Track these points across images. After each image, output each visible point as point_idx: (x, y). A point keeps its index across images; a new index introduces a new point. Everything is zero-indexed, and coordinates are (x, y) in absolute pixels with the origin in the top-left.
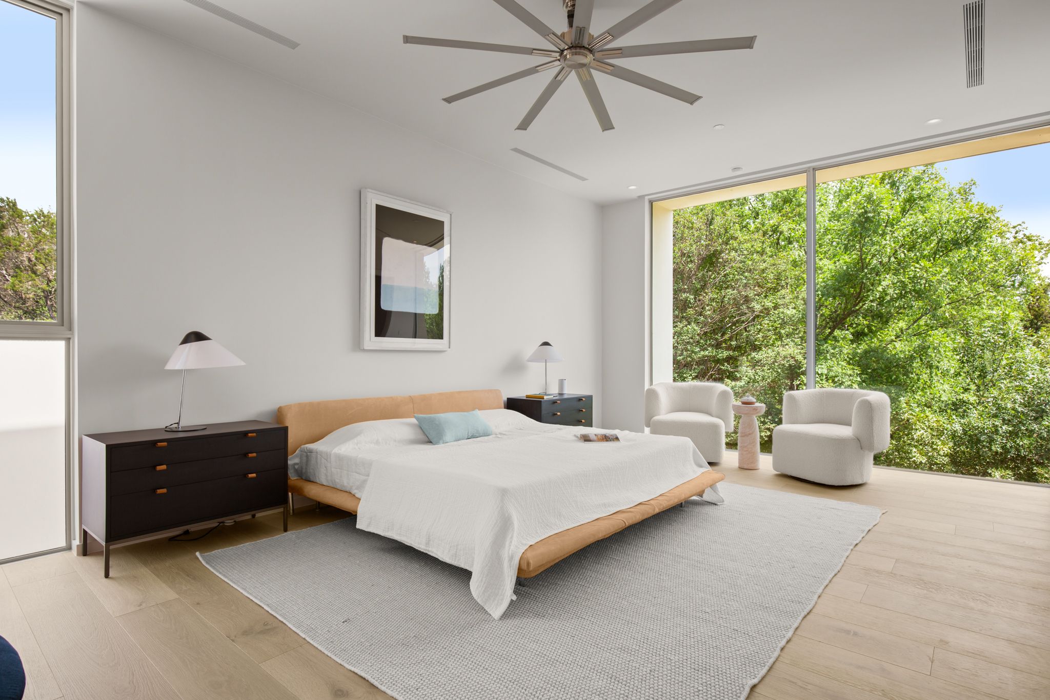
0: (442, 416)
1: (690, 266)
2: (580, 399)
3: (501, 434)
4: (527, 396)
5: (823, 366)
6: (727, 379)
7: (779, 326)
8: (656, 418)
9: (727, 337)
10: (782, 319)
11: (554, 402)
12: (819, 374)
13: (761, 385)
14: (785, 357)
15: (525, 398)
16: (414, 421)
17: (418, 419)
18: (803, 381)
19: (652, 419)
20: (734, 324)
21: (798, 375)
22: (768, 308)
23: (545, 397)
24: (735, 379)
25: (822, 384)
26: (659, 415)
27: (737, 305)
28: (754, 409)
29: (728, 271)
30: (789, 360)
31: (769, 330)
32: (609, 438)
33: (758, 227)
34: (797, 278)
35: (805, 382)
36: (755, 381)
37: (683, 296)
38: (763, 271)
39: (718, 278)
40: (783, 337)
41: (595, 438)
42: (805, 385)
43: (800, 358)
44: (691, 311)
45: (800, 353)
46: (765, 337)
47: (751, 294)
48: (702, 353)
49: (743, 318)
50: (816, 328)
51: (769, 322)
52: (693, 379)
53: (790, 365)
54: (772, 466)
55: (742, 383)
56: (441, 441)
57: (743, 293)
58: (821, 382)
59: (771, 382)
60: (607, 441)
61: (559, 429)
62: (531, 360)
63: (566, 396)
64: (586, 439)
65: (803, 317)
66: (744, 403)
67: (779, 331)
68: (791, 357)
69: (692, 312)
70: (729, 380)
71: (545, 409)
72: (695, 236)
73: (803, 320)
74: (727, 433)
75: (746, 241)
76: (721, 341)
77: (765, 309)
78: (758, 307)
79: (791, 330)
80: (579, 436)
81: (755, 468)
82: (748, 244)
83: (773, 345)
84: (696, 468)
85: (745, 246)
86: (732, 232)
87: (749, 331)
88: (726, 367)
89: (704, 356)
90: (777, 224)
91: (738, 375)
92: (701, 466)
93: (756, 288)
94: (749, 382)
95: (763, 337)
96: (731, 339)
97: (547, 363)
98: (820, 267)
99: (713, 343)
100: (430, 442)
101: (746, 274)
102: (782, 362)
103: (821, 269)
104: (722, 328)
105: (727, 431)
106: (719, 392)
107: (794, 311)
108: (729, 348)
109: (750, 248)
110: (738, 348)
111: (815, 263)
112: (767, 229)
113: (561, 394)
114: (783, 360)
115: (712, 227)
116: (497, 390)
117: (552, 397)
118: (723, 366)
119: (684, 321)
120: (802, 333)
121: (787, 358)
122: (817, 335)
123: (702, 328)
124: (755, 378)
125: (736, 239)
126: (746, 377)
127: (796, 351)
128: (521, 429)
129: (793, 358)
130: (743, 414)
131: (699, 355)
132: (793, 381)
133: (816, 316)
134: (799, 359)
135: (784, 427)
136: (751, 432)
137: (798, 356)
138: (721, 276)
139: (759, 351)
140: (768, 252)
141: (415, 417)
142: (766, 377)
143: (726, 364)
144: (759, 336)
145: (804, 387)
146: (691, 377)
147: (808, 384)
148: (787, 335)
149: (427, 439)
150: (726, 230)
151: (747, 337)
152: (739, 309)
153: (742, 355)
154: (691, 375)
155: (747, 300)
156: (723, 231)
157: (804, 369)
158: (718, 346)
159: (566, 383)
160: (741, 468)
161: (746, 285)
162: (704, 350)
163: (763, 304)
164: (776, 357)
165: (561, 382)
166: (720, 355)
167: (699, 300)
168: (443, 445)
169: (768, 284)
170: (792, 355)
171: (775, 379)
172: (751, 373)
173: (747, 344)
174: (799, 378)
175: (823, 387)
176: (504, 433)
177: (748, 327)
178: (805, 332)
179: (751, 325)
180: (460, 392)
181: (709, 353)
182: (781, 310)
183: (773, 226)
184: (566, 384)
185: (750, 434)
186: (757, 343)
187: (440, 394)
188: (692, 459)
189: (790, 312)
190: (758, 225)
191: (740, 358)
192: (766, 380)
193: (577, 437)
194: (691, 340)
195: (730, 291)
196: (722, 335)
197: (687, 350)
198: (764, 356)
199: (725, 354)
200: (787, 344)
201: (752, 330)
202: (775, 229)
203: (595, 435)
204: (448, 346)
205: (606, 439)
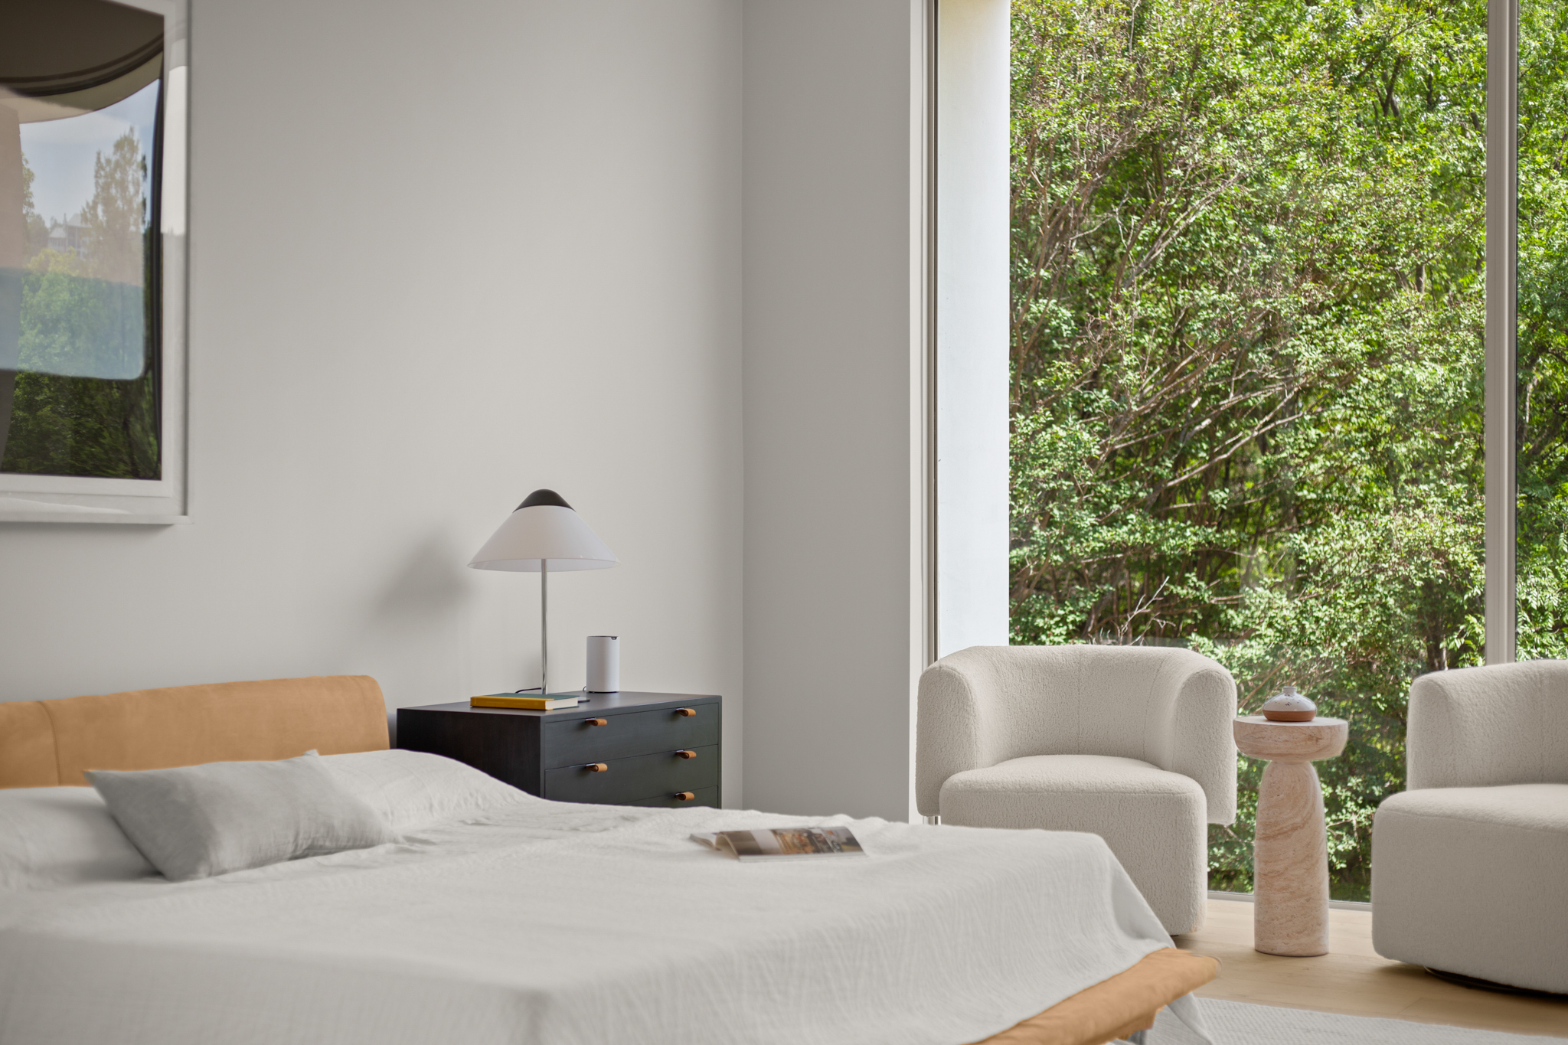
0: (199, 773)
1: (1060, 191)
2: (676, 712)
3: (410, 840)
4: (476, 702)
5: (1544, 581)
6: (1201, 633)
7: (1387, 428)
8: (960, 778)
9: (1194, 469)
10: (1397, 402)
11: (586, 723)
12: (1529, 611)
13: (1325, 654)
14: (1411, 553)
15: (468, 709)
16: (90, 794)
17: (103, 786)
18: (1474, 637)
19: (948, 783)
20: (1222, 420)
21: (1456, 617)
22: (1350, 360)
23: (550, 705)
24: (1225, 634)
25: (1544, 646)
26: (969, 767)
27: (1235, 347)
28: (1310, 738)
29: (1200, 215)
30: (1425, 564)
31: (1348, 444)
32: (825, 842)
33: (1312, 45)
34: (1457, 245)
35: (1482, 640)
36: (1302, 641)
37: (1034, 308)
38: (1332, 218)
39: (1165, 239)
40: (1401, 471)
41: (774, 842)
42: (1482, 650)
43: (1463, 554)
44: (1064, 370)
45: (1467, 537)
46: (1335, 473)
47: (1284, 304)
48: (1106, 533)
49: (1259, 398)
50: (1520, 432)
51: (1349, 412)
52: (1070, 636)
53: (1428, 583)
54: (1369, 942)
55: (1253, 650)
56: (203, 869)
57: (1259, 302)
58: (1537, 639)
59: (1362, 643)
60: (817, 851)
61: (625, 819)
62: (487, 561)
63: (615, 703)
64: (741, 845)
65: (1472, 395)
66: (1273, 716)
67: (1388, 450)
68: (1434, 549)
69: (1070, 375)
70: (1206, 640)
71: (551, 750)
72: (1082, 73)
73: (1472, 405)
74: (1212, 827)
75: (1273, 102)
76: (1172, 488)
77: (1341, 365)
78: (1310, 357)
79: (1430, 444)
80: (713, 840)
81: (1313, 951)
82: (1278, 113)
83: (1366, 504)
84: (1123, 939)
85: (1267, 118)
86: (1215, 65)
87: (1277, 449)
88: (1193, 587)
89: (1112, 548)
90: (1380, 32)
91: (1238, 621)
92: (1140, 934)
93: (1308, 285)
94: (1278, 647)
95: (1328, 471)
96: (1207, 480)
97: (549, 575)
98: (1533, 200)
99: (1141, 494)
100: (154, 872)
101: (1271, 229)
102: (1402, 571)
103: (1538, 207)
104: (1176, 435)
105: (1217, 822)
106: (1184, 679)
107: (1442, 370)
108: (1203, 515)
109: (1284, 127)
110: (1238, 513)
111: (1515, 184)
112: (1346, 54)
113: (596, 694)
114: (1406, 560)
115: (1144, 42)
116: (364, 677)
117: (573, 702)
118: (1183, 582)
119: (1041, 410)
120: (1470, 457)
121: (1419, 553)
122: (1522, 463)
123: (1104, 434)
124: (1303, 629)
125: (1231, 87)
126: (1270, 625)
127: (1450, 531)
128: (477, 823)
129: (1439, 554)
130: (1270, 755)
131: (1093, 544)
132: (1438, 641)
133: (1520, 389)
134: (1459, 559)
135: (1414, 798)
136: (1298, 820)
137: (1458, 549)
138: (1176, 233)
139: (1314, 526)
140: (1349, 146)
141: (91, 780)
142: (1343, 626)
143: (1192, 577)
144: (1313, 467)
145: (1480, 661)
146: (1063, 630)
147: (1489, 650)
148: (1416, 465)
149: (139, 863)
150: (1197, 53)
151: (1269, 472)
152: (1241, 361)
153: (1253, 541)
154: (1063, 620)
155: (1273, 330)
156: (1183, 58)
157: (1477, 591)
158: (1159, 508)
159: (616, 650)
160: (1264, 952)
161: (1266, 273)
162: (1111, 522)
163: (1330, 345)
164: (1379, 549)
165: (598, 649)
166: (1172, 542)
167: (1096, 327)
168: (211, 881)
169: (1350, 270)
170: (1436, 546)
171: (1374, 633)
172: (1286, 608)
173: (1265, 502)
174: (1462, 627)
175: (1545, 656)
176: (420, 836)
177: (1273, 433)
178: (1480, 454)
179: (1285, 427)
180: (226, 688)
181: (1131, 532)
182: (1397, 368)
183: (1366, 43)
184: (616, 653)
185: (1294, 829)
186: (1304, 493)
187: (154, 694)
188: (1109, 908)
189: (1427, 374)
190: (1313, 37)
191: (1244, 554)
192: (1343, 638)
193: (705, 842)
194: (1066, 484)
195: (1207, 293)
196: (1180, 463)
197: (1049, 522)
198: (1338, 546)
199: (1193, 537)
200: (1419, 504)
201: (1289, 443)
202: (1375, 51)
203: (775, 832)
204: (177, 507)
205: (812, 843)
